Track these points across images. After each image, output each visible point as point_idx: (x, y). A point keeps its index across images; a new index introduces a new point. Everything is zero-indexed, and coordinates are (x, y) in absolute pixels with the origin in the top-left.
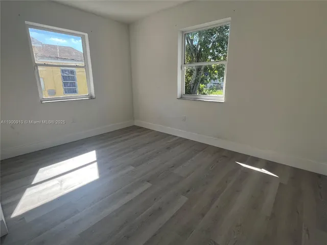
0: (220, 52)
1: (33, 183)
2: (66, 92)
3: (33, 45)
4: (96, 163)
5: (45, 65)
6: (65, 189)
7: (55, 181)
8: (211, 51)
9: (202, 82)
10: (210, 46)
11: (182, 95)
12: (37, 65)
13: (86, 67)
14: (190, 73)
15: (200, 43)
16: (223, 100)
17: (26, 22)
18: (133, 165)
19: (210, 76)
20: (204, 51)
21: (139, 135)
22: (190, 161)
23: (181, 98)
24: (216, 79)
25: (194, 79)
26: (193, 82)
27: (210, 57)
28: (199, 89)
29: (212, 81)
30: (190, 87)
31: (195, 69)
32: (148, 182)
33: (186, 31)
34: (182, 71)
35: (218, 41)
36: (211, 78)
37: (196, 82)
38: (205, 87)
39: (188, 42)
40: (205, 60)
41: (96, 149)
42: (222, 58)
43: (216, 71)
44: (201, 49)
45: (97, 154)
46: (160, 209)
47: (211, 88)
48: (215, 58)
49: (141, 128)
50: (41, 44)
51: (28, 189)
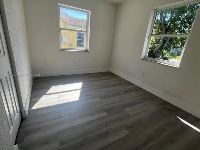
0: (187, 27)
1: (47, 93)
2: (78, 45)
3: (61, 17)
4: (80, 90)
5: (65, 29)
6: (60, 101)
7: (57, 95)
8: (179, 26)
9: (166, 49)
10: (179, 22)
11: (145, 57)
12: (61, 29)
13: (87, 32)
14: (157, 41)
15: (171, 20)
16: (178, 66)
17: (59, 4)
18: (100, 97)
19: (174, 45)
20: (172, 26)
21: (110, 79)
22: (139, 105)
23: (144, 59)
24: (178, 48)
25: (160, 46)
26: (158, 48)
27: (176, 31)
28: (162, 53)
29: (175, 49)
30: (156, 51)
31: (162, 39)
32: (106, 111)
33: (158, 9)
34: (149, 39)
35: (187, 18)
36: (174, 47)
37: (161, 48)
38: (167, 53)
39: (161, 18)
40: (172, 32)
41: (83, 82)
42: (187, 33)
43: (179, 42)
44: (170, 24)
45: (83, 85)
46: (107, 133)
47: (173, 54)
48: (181, 31)
49: (113, 74)
50: (70, 17)
51: (44, 96)
